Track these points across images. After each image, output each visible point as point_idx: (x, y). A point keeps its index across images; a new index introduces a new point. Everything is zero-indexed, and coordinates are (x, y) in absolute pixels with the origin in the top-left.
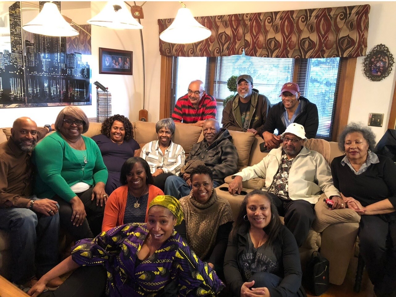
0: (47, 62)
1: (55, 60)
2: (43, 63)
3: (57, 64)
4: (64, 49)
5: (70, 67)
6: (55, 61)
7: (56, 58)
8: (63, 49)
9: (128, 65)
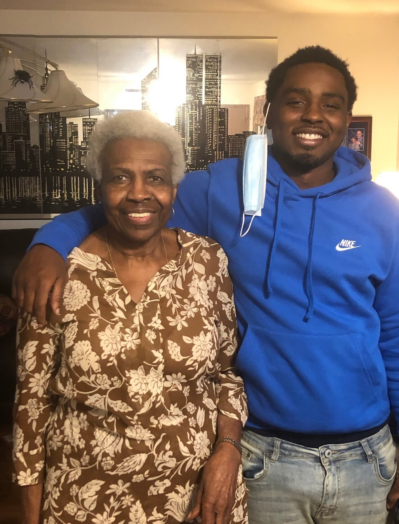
0: (195, 151)
1: (208, 146)
2: (188, 152)
3: (210, 153)
4: (224, 129)
5: (232, 155)
6: (207, 149)
7: (210, 143)
8: (222, 129)
9: (358, 143)
